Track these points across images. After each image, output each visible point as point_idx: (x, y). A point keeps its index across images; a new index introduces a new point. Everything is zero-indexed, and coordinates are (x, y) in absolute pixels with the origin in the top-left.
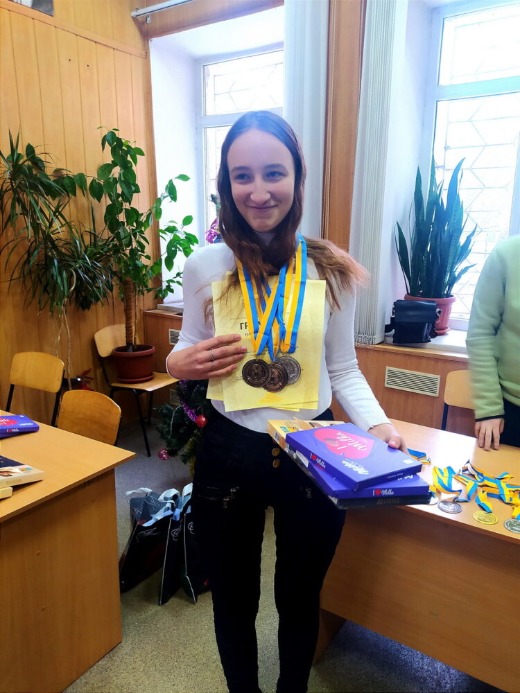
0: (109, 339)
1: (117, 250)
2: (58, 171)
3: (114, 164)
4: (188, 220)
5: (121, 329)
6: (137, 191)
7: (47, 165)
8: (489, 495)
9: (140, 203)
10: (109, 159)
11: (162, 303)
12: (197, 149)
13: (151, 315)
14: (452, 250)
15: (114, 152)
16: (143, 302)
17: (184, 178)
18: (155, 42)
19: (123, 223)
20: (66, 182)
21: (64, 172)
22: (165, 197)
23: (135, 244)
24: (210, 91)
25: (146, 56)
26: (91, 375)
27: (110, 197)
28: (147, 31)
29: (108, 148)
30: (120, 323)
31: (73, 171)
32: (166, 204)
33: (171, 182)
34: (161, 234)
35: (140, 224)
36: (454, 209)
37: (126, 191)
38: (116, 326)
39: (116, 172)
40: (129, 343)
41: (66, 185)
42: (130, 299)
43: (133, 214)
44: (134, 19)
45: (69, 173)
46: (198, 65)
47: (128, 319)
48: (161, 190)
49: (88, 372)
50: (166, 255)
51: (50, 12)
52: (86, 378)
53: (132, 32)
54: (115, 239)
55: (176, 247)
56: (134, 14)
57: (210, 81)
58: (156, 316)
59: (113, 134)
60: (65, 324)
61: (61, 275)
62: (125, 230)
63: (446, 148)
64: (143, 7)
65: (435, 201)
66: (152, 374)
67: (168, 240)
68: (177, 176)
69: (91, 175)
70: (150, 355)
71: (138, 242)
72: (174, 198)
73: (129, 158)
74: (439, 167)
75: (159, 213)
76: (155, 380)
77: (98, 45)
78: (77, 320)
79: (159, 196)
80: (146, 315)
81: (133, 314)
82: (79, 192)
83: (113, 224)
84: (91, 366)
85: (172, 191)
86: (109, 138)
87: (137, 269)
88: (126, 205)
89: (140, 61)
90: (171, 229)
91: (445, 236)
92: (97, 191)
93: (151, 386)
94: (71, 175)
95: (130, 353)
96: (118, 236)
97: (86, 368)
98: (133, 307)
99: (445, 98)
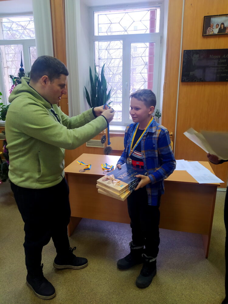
14: (104, 96)
36: (104, 82)
65: (97, 78)
74: (97, 66)
91: (101, 91)
99: (97, 40)
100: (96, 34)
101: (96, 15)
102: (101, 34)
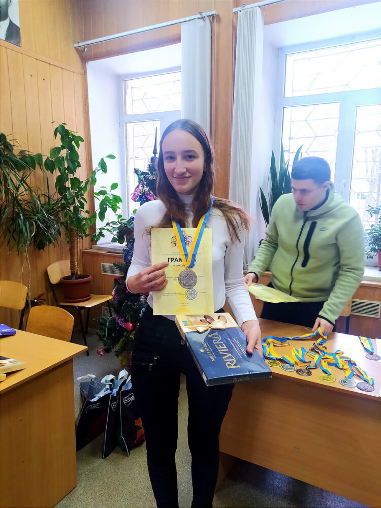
0: (58, 271)
1: (64, 207)
2: (22, 152)
3: (63, 147)
4: (114, 186)
5: (67, 263)
6: (79, 166)
7: (15, 148)
8: (329, 364)
9: (81, 174)
10: (59, 143)
11: (96, 244)
12: (120, 137)
13: (88, 253)
15: (62, 139)
16: (83, 244)
17: (111, 157)
18: (91, 65)
19: (69, 188)
20: (28, 159)
21: (27, 153)
22: (98, 170)
23: (77, 203)
24: (128, 98)
25: (84, 73)
26: (44, 297)
27: (60, 170)
28: (85, 57)
29: (59, 136)
30: (66, 259)
31: (33, 152)
32: (99, 175)
33: (102, 160)
34: (95, 195)
35: (80, 189)
37: (71, 166)
38: (63, 262)
39: (64, 153)
40: (73, 274)
41: (28, 162)
42: (74, 242)
43: (76, 182)
44: (76, 49)
45: (30, 153)
46: (121, 80)
47: (72, 255)
48: (95, 165)
49: (42, 295)
50: (99, 210)
51: (18, 43)
52: (41, 299)
53: (75, 57)
54: (63, 200)
55: (106, 205)
56: (76, 45)
57: (129, 91)
58: (92, 254)
59: (62, 127)
60: (27, 260)
61: (25, 225)
62: (70, 193)
63: (290, 138)
64: (82, 41)
65: (284, 173)
66: (89, 295)
67: (101, 200)
68: (107, 155)
69: (46, 155)
70: (88, 282)
71: (80, 202)
72: (104, 170)
73: (73, 143)
74: (286, 151)
75: (94, 181)
76: (92, 299)
77: (51, 66)
78: (35, 257)
79: (94, 170)
80: (84, 253)
81: (76, 253)
82: (37, 167)
83: (62, 189)
84: (44, 291)
85: (103, 166)
86: (60, 129)
87: (79, 220)
88: (71, 176)
89: (80, 77)
90: (102, 193)
92: (50, 166)
93: (89, 304)
94: (31, 154)
95: (74, 280)
96: (65, 197)
97: (40, 293)
98: (76, 247)
99: (288, 105)
100: (288, 94)
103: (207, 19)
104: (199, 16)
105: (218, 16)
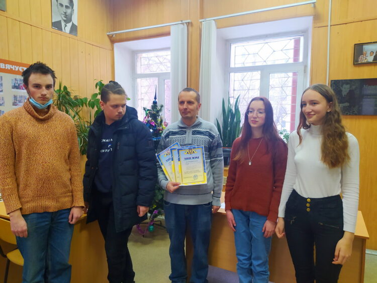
2: (75, 97)
7: (71, 94)
10: (97, 91)
14: (237, 129)
18: (116, 45)
20: (79, 101)
21: (78, 97)
24: (138, 64)
25: (113, 50)
27: (97, 106)
28: (113, 40)
29: (98, 87)
36: (237, 114)
46: (134, 54)
53: (107, 40)
56: (108, 34)
57: (139, 60)
59: (100, 82)
64: (112, 32)
65: (230, 110)
69: (89, 98)
74: (231, 97)
77: (93, 46)
82: (84, 105)
89: (110, 52)
91: (234, 123)
92: (92, 105)
94: (81, 98)
99: (232, 72)
100: (232, 65)
101: (233, 47)
102: (237, 66)
103: (185, 24)
104: (180, 22)
105: (191, 23)
